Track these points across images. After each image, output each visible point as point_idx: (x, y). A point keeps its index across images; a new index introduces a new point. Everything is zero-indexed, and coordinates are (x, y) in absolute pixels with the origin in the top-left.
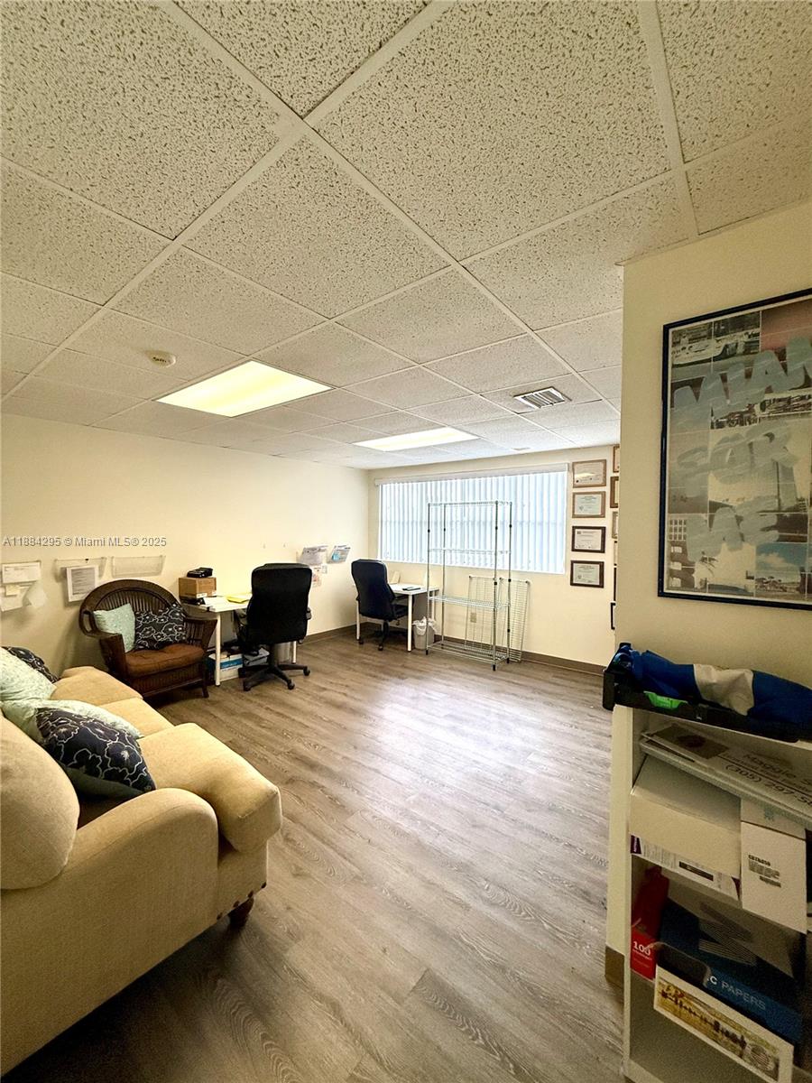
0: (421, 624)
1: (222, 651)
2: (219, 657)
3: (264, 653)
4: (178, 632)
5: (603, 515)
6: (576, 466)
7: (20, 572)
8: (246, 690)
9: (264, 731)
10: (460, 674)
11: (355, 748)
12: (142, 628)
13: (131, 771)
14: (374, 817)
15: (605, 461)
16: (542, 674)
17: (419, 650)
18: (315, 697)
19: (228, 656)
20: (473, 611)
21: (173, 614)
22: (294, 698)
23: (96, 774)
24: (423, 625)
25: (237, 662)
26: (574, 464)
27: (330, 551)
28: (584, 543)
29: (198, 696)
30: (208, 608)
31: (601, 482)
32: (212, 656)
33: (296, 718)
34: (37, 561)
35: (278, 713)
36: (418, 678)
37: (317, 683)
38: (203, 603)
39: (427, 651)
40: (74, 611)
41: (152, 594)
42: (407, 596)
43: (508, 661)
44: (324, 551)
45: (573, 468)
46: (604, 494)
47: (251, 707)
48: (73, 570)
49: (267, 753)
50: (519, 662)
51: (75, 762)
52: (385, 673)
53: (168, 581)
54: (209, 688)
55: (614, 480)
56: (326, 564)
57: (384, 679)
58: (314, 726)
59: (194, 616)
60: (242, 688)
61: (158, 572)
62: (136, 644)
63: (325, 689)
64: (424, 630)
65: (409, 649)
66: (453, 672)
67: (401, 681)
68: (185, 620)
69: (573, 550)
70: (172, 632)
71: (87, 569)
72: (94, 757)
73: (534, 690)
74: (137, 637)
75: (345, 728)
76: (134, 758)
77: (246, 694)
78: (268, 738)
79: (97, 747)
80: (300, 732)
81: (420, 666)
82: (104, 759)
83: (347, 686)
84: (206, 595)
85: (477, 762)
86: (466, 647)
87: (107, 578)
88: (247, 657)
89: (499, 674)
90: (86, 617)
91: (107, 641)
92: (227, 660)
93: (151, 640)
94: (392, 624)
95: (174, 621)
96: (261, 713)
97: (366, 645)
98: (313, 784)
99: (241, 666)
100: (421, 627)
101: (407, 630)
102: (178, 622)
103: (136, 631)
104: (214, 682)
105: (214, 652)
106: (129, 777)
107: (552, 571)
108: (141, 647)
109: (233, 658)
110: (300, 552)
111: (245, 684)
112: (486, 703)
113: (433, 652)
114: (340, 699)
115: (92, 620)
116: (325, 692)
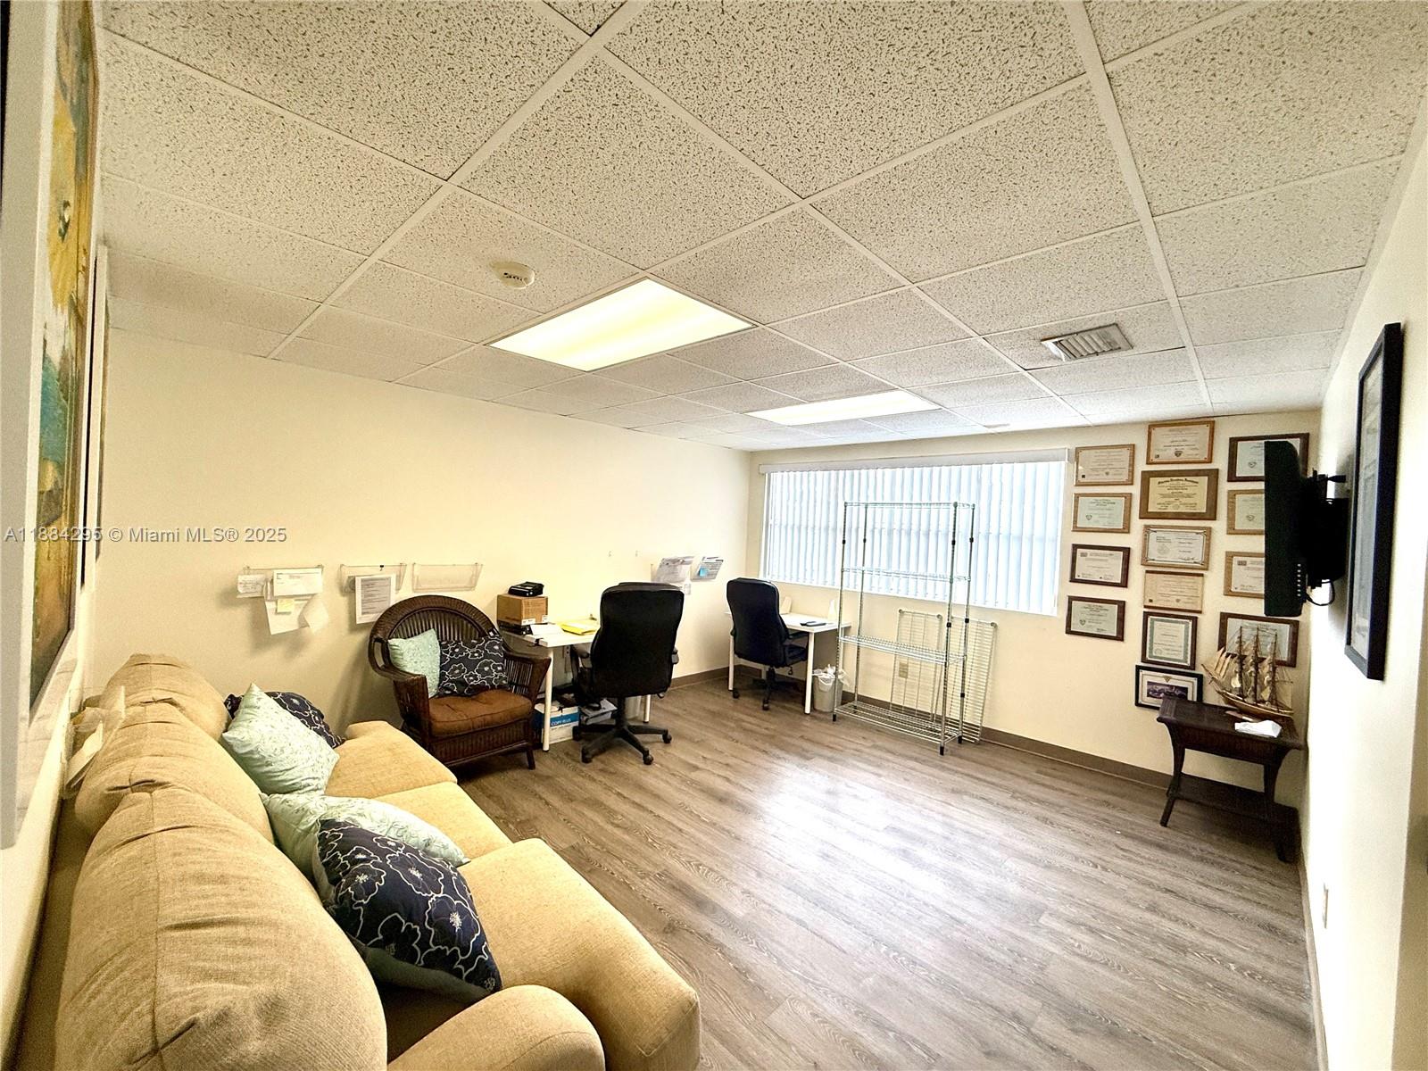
0: (824, 675)
1: (552, 700)
2: (550, 710)
3: (608, 706)
4: (497, 673)
5: (1126, 529)
6: (1083, 454)
7: (296, 580)
8: (586, 760)
9: (618, 832)
10: (890, 757)
11: (759, 875)
12: (450, 664)
13: (464, 951)
14: (815, 1015)
15: (1133, 447)
16: (1019, 767)
17: (821, 712)
18: (684, 780)
19: (561, 709)
20: (904, 661)
21: (491, 647)
22: (652, 778)
23: (412, 958)
24: (828, 677)
25: (571, 718)
26: (1078, 450)
27: (697, 563)
28: (1092, 571)
29: (520, 766)
30: (538, 640)
31: (1125, 478)
32: (539, 707)
33: (662, 814)
34: (319, 566)
35: (634, 803)
36: (830, 759)
37: (683, 757)
38: (530, 632)
39: (834, 716)
40: (362, 637)
41: (465, 618)
42: (807, 634)
43: (960, 740)
44: (689, 563)
45: (1076, 456)
46: (1129, 497)
47: (595, 790)
48: (362, 580)
49: (628, 873)
50: (977, 743)
51: (381, 937)
52: (782, 749)
53: (484, 599)
54: (536, 754)
55: (1147, 476)
56: (690, 582)
57: (779, 758)
58: (692, 831)
59: (521, 651)
60: (580, 758)
61: (471, 586)
62: (441, 687)
63: (696, 768)
64: (831, 684)
65: (808, 710)
66: (878, 753)
67: (807, 763)
68: (506, 656)
69: (1073, 580)
70: (489, 673)
71: (382, 579)
72: (409, 927)
73: (1015, 794)
74: (442, 677)
75: (738, 838)
76: (470, 924)
77: (585, 768)
78: (626, 845)
79: (414, 909)
80: (671, 839)
81: (828, 740)
82: (423, 929)
83: (727, 765)
84: (534, 621)
85: (959, 922)
86: (891, 713)
87: (407, 593)
88: (586, 711)
89: (949, 761)
90: (378, 646)
91: (406, 684)
92: (559, 714)
93: (462, 683)
94: (781, 671)
95: (491, 657)
96: (611, 801)
97: (743, 700)
98: (707, 938)
99: (576, 724)
100: (824, 680)
101: (805, 682)
102: (496, 659)
103: (441, 668)
104: (541, 746)
105: (543, 701)
106: (462, 962)
107: (1034, 610)
108: (447, 692)
109: (567, 711)
110: (657, 566)
111: (584, 753)
112: (945, 811)
113: (842, 718)
114: (721, 786)
115: (386, 652)
116: (698, 772)
